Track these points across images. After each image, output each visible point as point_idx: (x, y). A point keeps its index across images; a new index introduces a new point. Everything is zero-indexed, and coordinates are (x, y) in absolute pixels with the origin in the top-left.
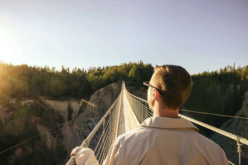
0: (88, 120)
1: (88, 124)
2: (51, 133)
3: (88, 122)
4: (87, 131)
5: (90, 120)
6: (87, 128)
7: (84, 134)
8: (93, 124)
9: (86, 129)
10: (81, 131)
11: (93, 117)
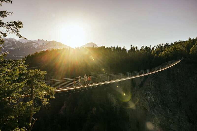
0: (146, 93)
1: (146, 97)
2: (117, 100)
3: (146, 95)
4: (146, 103)
5: (148, 93)
6: (146, 100)
7: (143, 105)
8: (151, 98)
9: (145, 102)
10: (141, 102)
11: (150, 92)
